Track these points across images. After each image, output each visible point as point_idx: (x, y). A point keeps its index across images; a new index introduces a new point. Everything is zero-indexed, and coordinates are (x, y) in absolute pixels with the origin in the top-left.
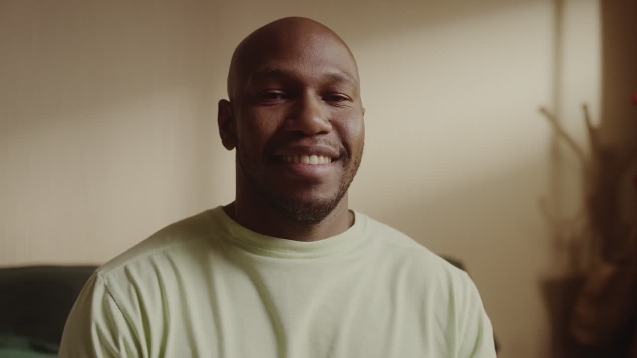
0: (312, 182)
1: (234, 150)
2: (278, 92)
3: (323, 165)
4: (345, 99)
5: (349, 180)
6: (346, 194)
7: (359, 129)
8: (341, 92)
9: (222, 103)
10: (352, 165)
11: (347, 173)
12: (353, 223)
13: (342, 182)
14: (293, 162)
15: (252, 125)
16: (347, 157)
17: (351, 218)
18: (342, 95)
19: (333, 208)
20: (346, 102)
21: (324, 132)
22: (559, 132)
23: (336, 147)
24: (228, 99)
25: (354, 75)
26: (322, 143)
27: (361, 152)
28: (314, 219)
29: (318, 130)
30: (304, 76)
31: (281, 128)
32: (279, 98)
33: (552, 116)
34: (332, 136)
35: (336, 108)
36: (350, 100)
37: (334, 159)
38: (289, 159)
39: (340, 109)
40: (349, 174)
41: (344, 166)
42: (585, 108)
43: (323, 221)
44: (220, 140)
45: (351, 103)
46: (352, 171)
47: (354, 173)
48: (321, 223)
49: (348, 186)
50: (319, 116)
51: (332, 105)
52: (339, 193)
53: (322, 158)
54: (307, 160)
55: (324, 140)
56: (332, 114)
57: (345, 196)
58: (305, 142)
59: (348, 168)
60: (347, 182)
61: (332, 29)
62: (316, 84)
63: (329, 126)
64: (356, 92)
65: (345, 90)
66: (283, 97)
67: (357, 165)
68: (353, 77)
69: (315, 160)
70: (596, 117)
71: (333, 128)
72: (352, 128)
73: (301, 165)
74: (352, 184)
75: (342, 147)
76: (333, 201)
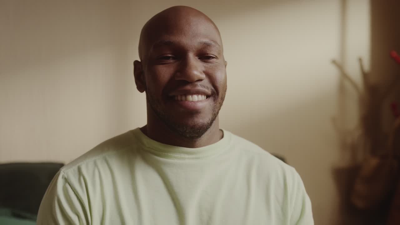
0: (194, 112)
1: (145, 93)
2: (170, 55)
3: (201, 101)
4: (213, 58)
5: (218, 109)
6: (216, 118)
7: (223, 76)
8: (211, 53)
9: (136, 63)
10: (219, 100)
11: (216, 105)
12: (222, 137)
13: (214, 110)
14: (182, 100)
15: (155, 77)
16: (217, 95)
17: (221, 134)
18: (211, 55)
19: (209, 128)
20: (214, 60)
21: (200, 80)
22: (344, 75)
23: (208, 89)
24: (139, 60)
25: (218, 42)
26: (200, 87)
27: (225, 91)
28: (197, 135)
29: (196, 79)
30: (186, 44)
31: (172, 79)
32: (171, 59)
33: (339, 65)
34: (206, 82)
35: (208, 63)
36: (216, 58)
37: (208, 96)
38: (179, 98)
39: (210, 64)
40: (218, 105)
41: (214, 100)
42: (360, 60)
43: (203, 136)
44: (135, 86)
45: (217, 60)
46: (220, 103)
47: (221, 104)
48: (202, 137)
49: (218, 113)
50: (197, 70)
51: (205, 62)
52: (212, 118)
53: (200, 96)
54: (190, 98)
55: (200, 85)
56: (205, 67)
57: (216, 120)
58: (188, 87)
59: (217, 102)
60: (217, 110)
61: (204, 13)
62: (194, 49)
63: (203, 76)
64: (221, 52)
65: (213, 52)
66: (173, 58)
67: (223, 99)
68: (218, 44)
69: (196, 98)
70: (367, 66)
71: (206, 76)
72: (219, 76)
73: (186, 102)
74: (220, 111)
75: (213, 88)
76: (208, 124)
